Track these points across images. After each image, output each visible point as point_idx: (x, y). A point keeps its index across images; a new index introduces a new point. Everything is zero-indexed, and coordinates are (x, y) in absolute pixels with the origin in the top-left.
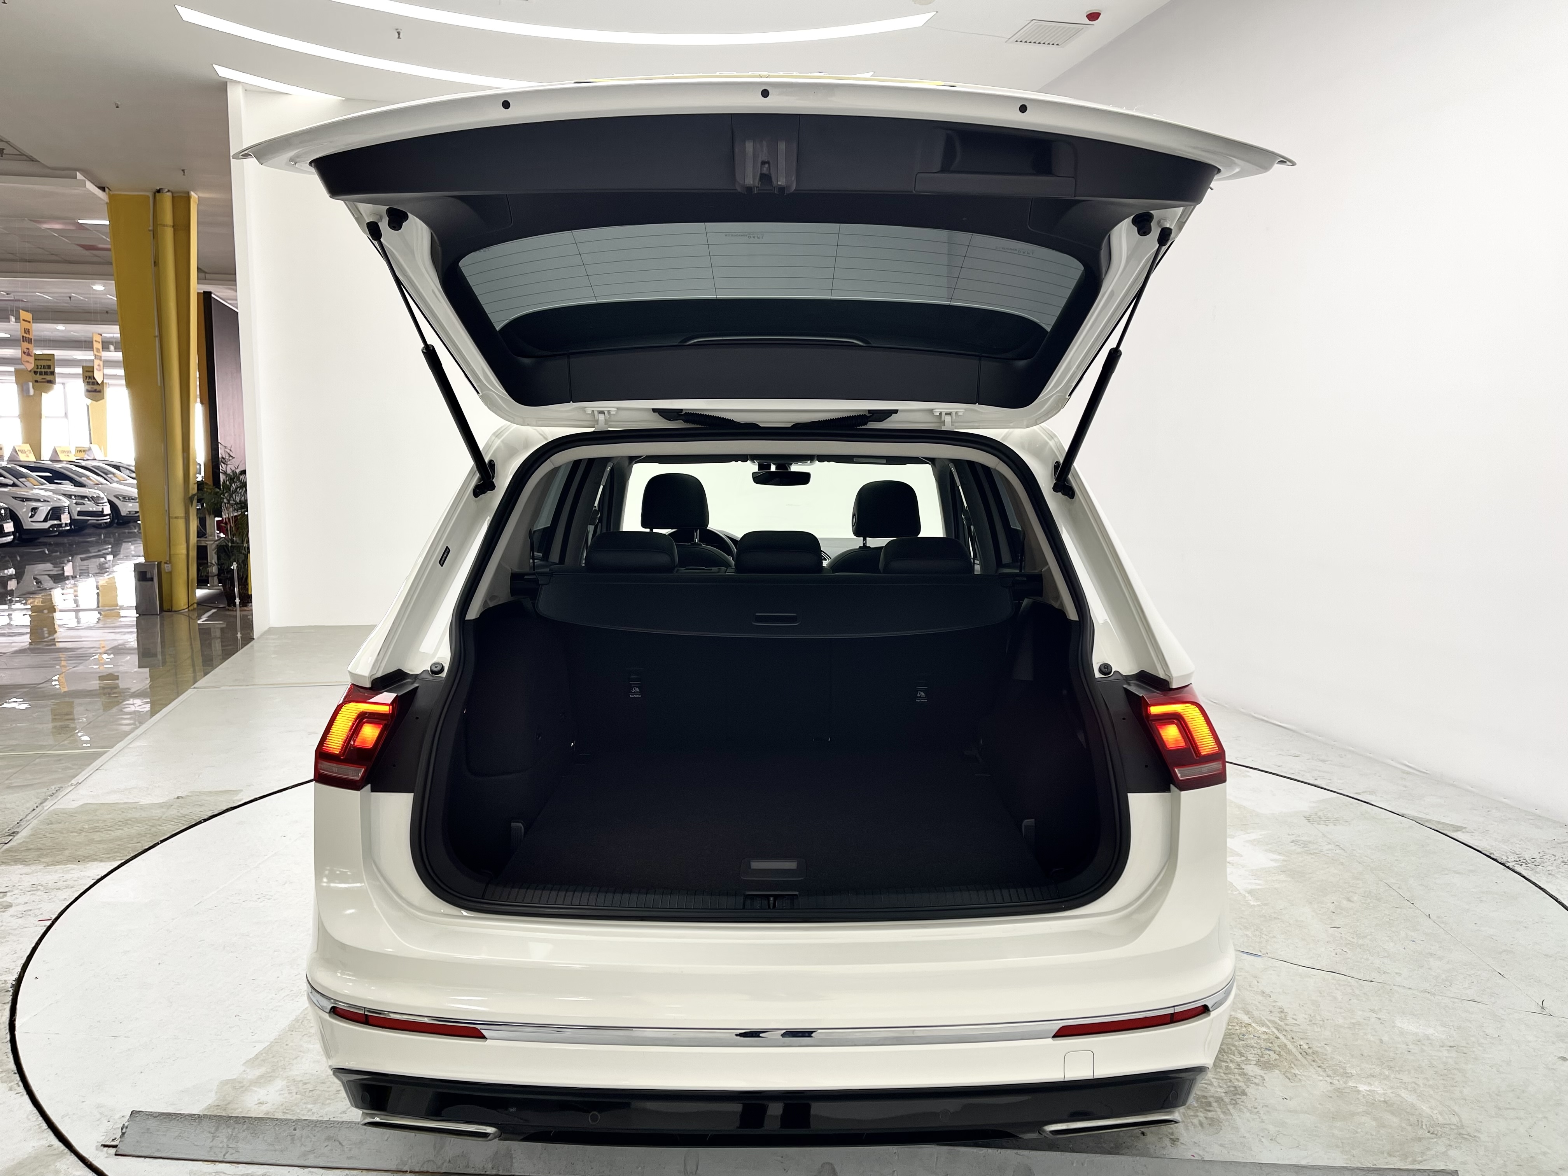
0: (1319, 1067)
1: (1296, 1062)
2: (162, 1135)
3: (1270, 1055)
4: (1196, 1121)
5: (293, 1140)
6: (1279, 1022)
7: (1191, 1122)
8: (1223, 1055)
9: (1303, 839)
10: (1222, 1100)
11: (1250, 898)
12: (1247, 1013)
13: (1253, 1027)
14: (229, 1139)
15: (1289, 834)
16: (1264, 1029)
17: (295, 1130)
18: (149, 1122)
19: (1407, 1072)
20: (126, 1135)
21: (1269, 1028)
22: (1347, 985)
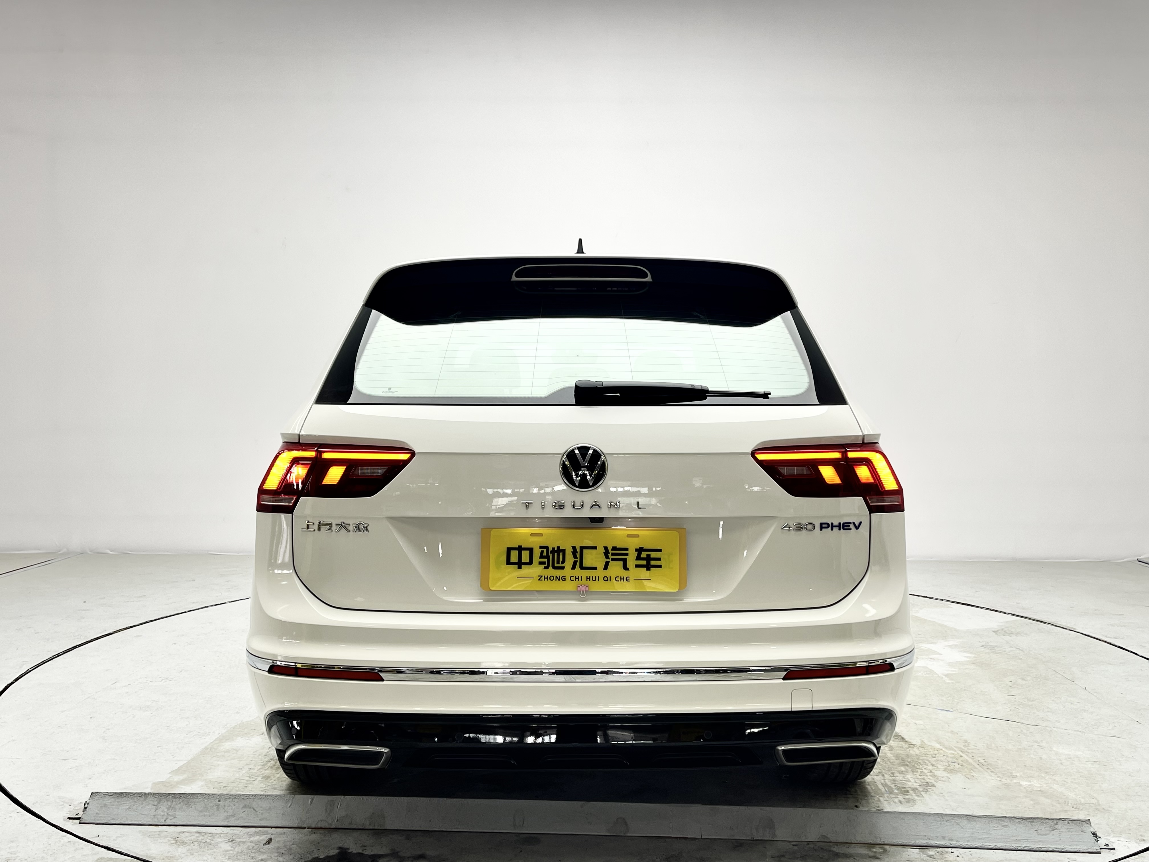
0: (992, 772)
1: (974, 770)
2: (116, 808)
3: (955, 766)
4: (896, 800)
5: (218, 809)
6: (964, 748)
7: (893, 801)
8: (919, 766)
9: (991, 644)
10: (917, 789)
11: (946, 679)
12: (939, 743)
13: (943, 751)
14: (168, 809)
15: (980, 642)
16: (952, 752)
17: (219, 801)
18: (106, 799)
19: (1059, 775)
20: (87, 809)
21: (955, 751)
22: (1017, 727)
